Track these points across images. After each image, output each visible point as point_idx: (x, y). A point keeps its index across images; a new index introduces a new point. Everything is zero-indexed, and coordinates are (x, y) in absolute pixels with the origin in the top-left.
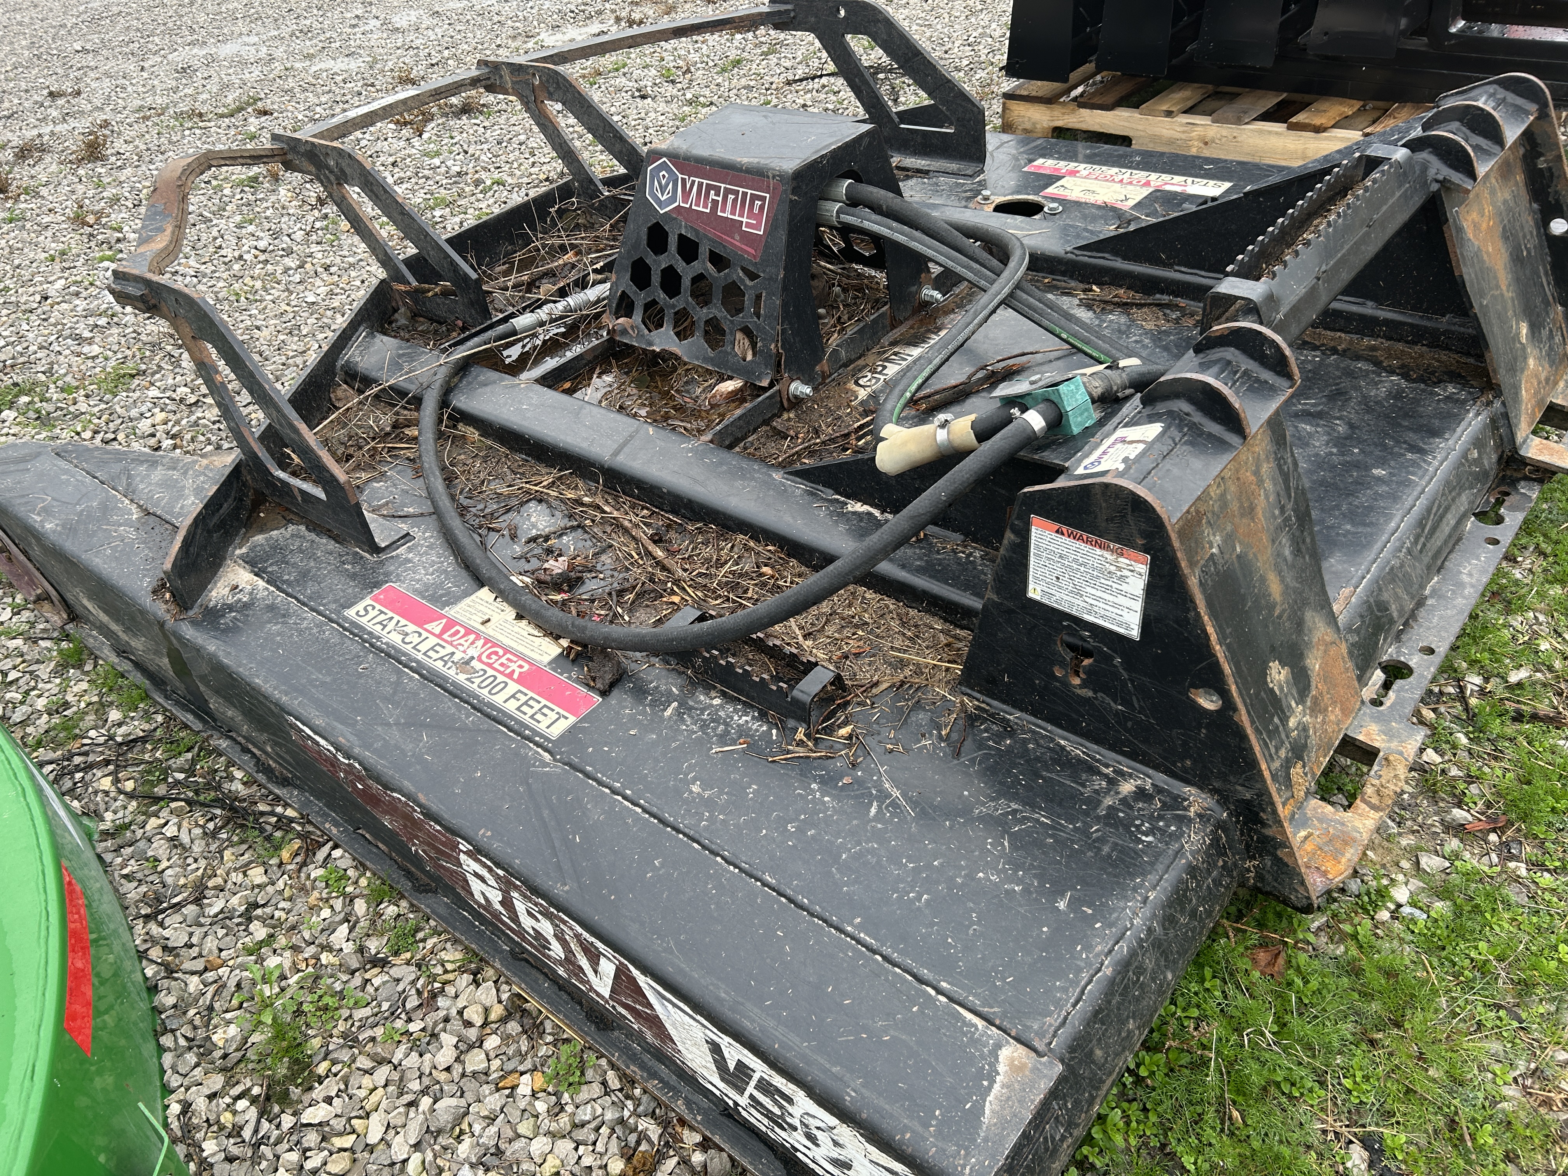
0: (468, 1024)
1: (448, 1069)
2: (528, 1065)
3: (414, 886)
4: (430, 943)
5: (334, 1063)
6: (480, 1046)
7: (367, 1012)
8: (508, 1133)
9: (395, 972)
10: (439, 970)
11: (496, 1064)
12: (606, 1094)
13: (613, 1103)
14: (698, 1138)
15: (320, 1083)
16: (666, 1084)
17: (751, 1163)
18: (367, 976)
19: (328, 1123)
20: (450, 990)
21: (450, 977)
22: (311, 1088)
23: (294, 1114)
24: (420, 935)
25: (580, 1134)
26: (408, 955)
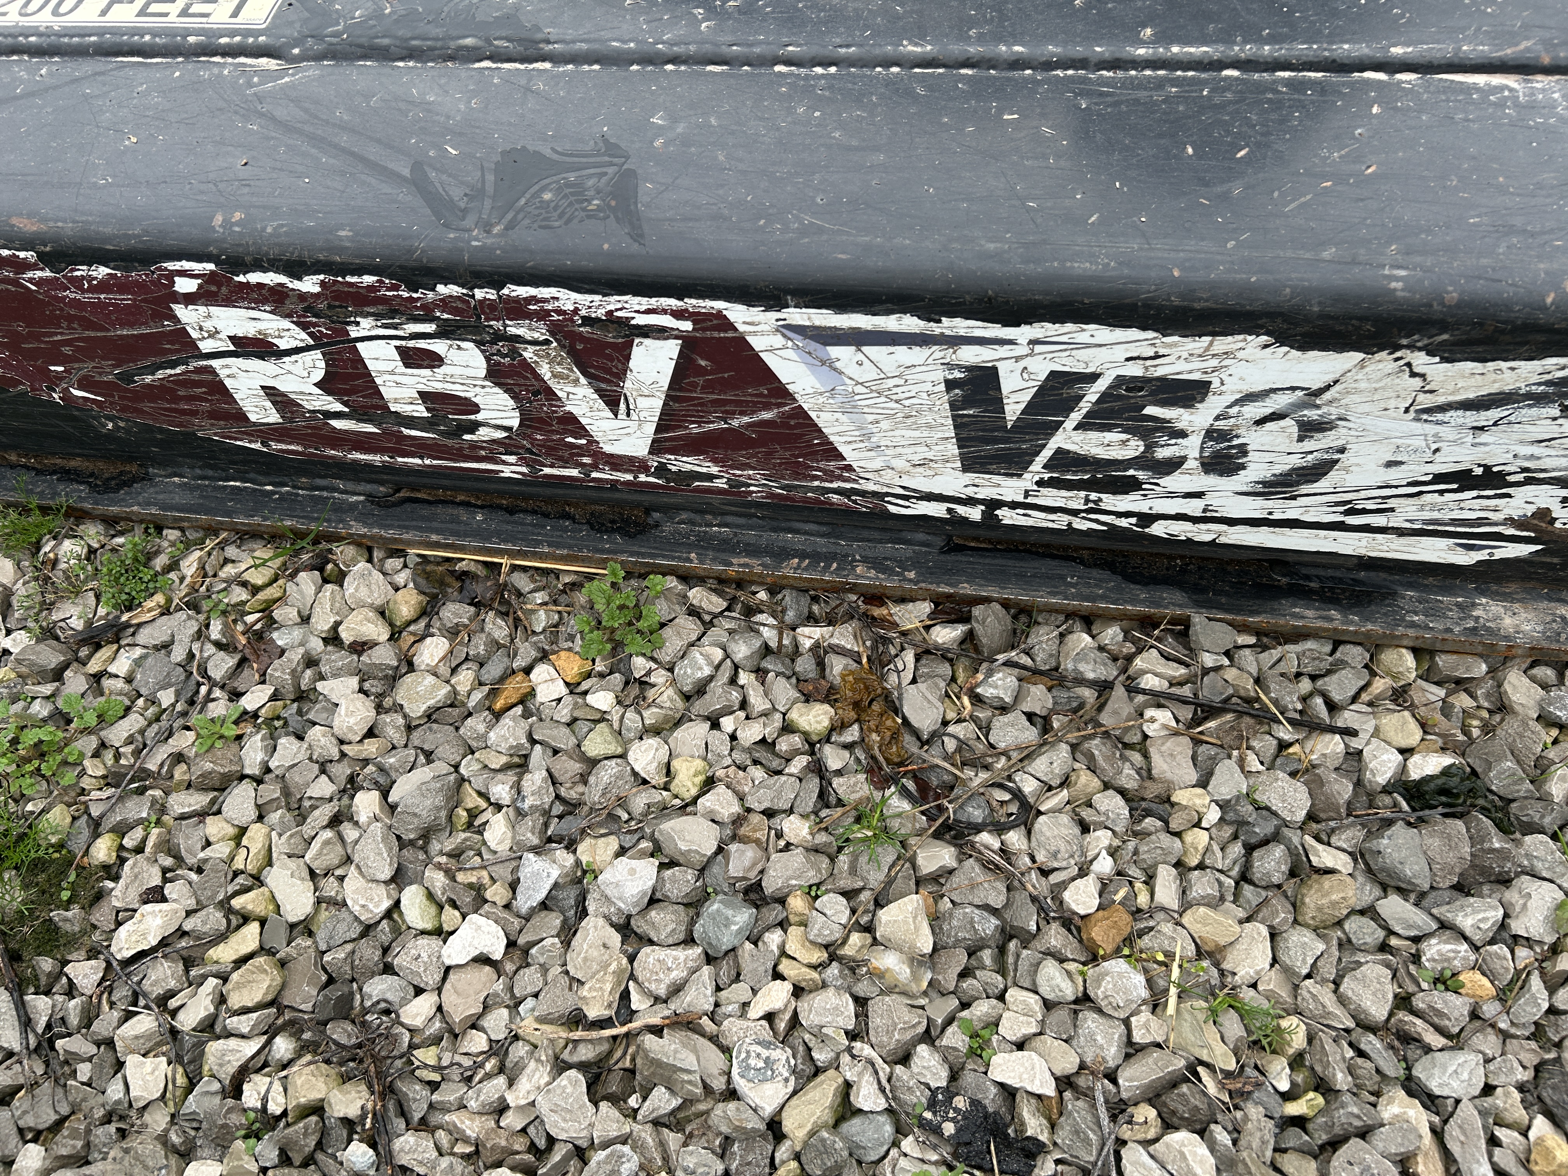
0: (360, 647)
1: (371, 733)
2: (526, 652)
3: (93, 487)
4: (190, 566)
5: (121, 830)
6: (411, 667)
7: (133, 723)
8: (569, 767)
9: (147, 636)
10: (239, 594)
11: (465, 678)
12: (708, 625)
13: (731, 632)
14: (925, 608)
15: (116, 878)
16: (815, 557)
17: (1054, 594)
18: (94, 666)
19: (181, 933)
20: (284, 614)
21: (272, 592)
22: (99, 896)
23: (93, 954)
24: (160, 562)
25: (714, 700)
26: (159, 598)
